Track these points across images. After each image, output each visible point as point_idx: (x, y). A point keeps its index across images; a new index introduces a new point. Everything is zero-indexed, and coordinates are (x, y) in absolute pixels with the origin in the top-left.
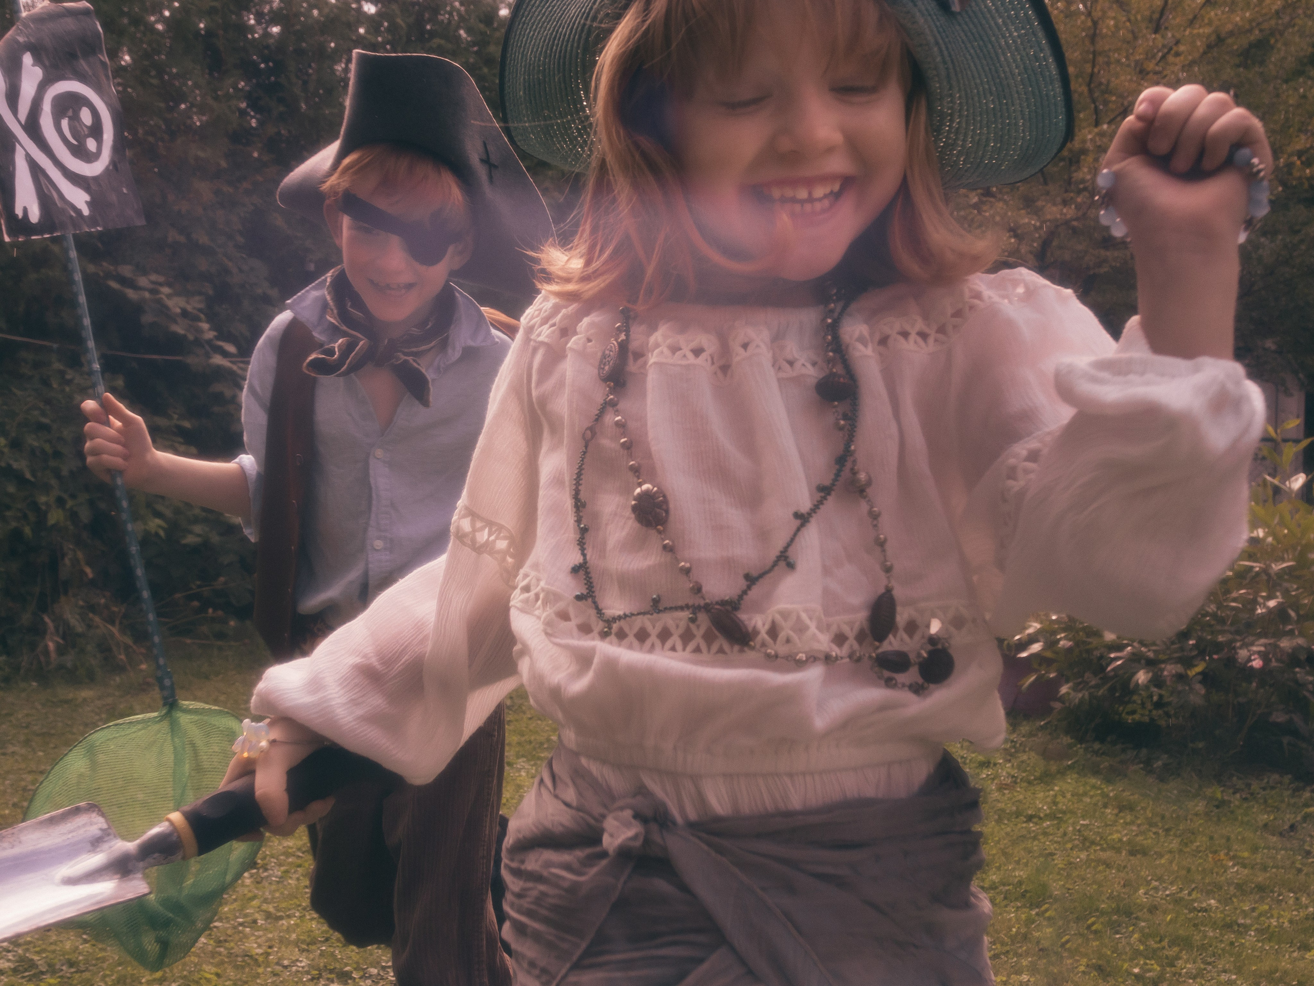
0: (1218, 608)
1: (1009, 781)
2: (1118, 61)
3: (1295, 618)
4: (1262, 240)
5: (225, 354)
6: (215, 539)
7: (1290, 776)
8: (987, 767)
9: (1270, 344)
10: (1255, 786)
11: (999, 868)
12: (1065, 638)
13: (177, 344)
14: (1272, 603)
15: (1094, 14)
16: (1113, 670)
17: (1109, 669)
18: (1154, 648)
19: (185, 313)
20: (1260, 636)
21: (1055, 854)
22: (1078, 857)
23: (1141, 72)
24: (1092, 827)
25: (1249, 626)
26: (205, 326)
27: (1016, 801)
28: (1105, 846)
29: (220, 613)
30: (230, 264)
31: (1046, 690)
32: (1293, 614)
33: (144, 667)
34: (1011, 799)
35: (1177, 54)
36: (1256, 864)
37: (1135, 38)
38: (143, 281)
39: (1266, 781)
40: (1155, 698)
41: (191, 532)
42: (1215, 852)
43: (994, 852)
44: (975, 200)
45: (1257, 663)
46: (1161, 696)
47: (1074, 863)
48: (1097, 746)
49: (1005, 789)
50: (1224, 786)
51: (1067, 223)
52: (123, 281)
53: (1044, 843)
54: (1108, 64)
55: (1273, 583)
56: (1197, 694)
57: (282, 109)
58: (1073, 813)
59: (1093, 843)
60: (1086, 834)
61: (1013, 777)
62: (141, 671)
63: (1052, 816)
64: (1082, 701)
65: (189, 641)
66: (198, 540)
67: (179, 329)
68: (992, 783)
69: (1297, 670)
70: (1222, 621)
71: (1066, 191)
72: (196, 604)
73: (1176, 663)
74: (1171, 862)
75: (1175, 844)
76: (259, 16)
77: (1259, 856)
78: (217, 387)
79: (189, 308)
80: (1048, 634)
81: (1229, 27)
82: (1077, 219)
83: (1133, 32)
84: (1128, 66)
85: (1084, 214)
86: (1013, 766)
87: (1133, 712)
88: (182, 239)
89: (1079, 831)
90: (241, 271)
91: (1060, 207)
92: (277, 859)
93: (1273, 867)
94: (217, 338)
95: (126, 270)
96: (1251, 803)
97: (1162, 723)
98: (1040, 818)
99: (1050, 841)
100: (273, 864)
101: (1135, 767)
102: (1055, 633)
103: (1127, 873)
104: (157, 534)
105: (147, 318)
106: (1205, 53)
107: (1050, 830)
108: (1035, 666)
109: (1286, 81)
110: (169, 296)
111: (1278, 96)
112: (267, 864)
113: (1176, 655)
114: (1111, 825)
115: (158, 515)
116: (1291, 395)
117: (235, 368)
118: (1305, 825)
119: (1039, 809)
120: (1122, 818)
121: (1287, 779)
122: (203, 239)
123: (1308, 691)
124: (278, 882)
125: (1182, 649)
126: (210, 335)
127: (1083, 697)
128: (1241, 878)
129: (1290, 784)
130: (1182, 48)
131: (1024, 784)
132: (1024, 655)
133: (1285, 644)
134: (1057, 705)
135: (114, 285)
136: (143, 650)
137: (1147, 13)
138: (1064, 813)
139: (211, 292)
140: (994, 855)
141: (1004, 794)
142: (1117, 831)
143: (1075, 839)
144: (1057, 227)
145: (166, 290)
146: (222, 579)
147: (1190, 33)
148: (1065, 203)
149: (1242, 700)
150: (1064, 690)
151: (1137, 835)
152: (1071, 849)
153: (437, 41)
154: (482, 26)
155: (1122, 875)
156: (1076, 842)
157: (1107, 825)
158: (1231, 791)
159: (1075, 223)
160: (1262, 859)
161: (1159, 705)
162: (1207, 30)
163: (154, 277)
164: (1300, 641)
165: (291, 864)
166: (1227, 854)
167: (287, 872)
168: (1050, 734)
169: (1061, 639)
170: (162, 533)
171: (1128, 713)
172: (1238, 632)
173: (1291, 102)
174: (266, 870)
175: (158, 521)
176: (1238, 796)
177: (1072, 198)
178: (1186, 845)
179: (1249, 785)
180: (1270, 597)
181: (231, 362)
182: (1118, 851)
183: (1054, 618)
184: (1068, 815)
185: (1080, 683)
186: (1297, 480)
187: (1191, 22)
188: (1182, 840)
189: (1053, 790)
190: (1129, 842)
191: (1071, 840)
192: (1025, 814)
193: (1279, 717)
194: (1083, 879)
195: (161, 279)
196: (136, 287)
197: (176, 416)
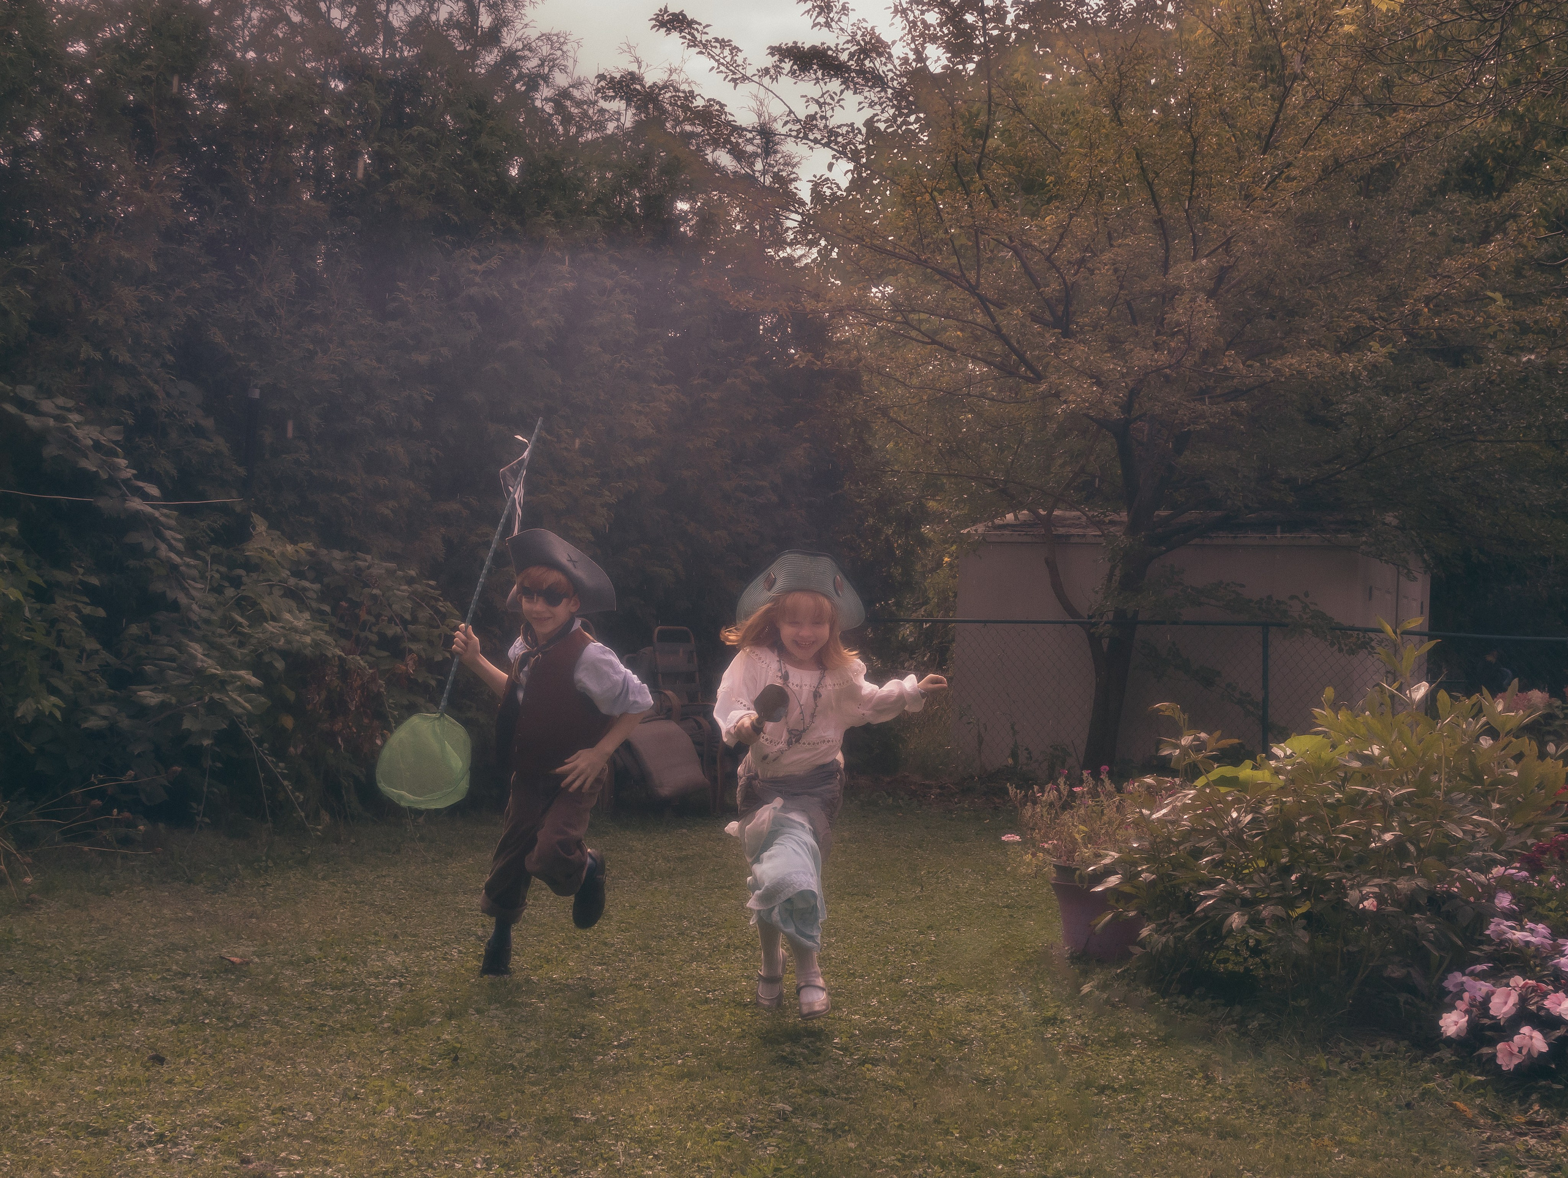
0: (1326, 840)
1: (1078, 1042)
2: (1221, 184)
3: (1415, 854)
4: (1384, 398)
5: (145, 496)
6: (125, 723)
7: (1406, 1042)
8: (1052, 1025)
9: (1390, 518)
10: (1366, 1053)
11: (1064, 1153)
12: (1147, 871)
13: (86, 482)
14: (1388, 837)
15: (1195, 129)
16: (1203, 910)
17: (1198, 909)
18: (1251, 886)
19: (97, 446)
20: (1374, 874)
21: (1131, 1136)
22: (1158, 1140)
23: (1246, 197)
24: (1175, 1102)
25: (1362, 860)
26: (123, 462)
27: (1087, 1068)
28: (1190, 1126)
29: (127, 814)
30: (156, 387)
31: (1126, 931)
32: (1412, 848)
33: (28, 880)
34: (1081, 1065)
35: (1289, 179)
36: (1366, 1151)
37: (1241, 158)
38: (47, 405)
39: (1378, 1048)
40: (1252, 943)
41: (94, 713)
42: (1318, 1136)
43: (1059, 1132)
44: (1053, 340)
45: (1369, 904)
46: (1258, 942)
47: (1153, 1147)
48: (1182, 1000)
49: (1074, 1053)
50: (1330, 1053)
51: (1158, 370)
52: (22, 404)
53: (1119, 1121)
54: (1209, 186)
55: (1389, 811)
56: (1301, 941)
57: (226, 202)
58: (1152, 1083)
59: (1176, 1122)
60: (1167, 1111)
61: (1083, 1037)
62: (25, 884)
63: (1128, 1088)
64: (1166, 945)
65: (86, 849)
66: (103, 723)
67: (89, 464)
68: (1058, 1045)
69: (1416, 915)
70: (1331, 854)
71: (1158, 333)
72: (97, 802)
73: (1277, 904)
74: (1267, 1148)
75: (1271, 1126)
76: (202, 88)
77: (1369, 1142)
78: (133, 537)
79: (103, 440)
80: (1127, 866)
81: (1348, 151)
82: (1169, 367)
83: (1238, 150)
84: (1232, 188)
85: (1178, 362)
86: (1083, 1024)
87: (1226, 961)
88: (98, 356)
89: (1160, 1107)
90: (168, 395)
91: (1151, 351)
92: (190, 1132)
93: (1385, 1156)
94: (137, 477)
95: (26, 392)
96: (1361, 1075)
97: (1261, 973)
98: (1115, 1090)
99: (1125, 1119)
100: (184, 1137)
101: (1228, 1028)
102: (1135, 864)
103: (1215, 1160)
104: (51, 713)
105: (50, 451)
106: (1320, 179)
107: (1126, 1105)
108: (1112, 902)
109: (1413, 213)
110: (78, 425)
111: (1403, 231)
112: (177, 1137)
113: (1276, 895)
114: (1196, 1100)
115: (54, 691)
116: (1415, 579)
117: (157, 514)
118: (1423, 1104)
119: (1114, 1079)
120: (1211, 1091)
121: (1403, 1045)
122: (124, 357)
123: (1430, 941)
124: (191, 1161)
125: (1283, 888)
126: (129, 473)
127: (1167, 941)
128: (1347, 1170)
129: (1406, 1052)
130: (1295, 172)
131: (1097, 1047)
132: (1099, 889)
133: (1403, 885)
134: (1137, 950)
135: (10, 408)
136: (29, 860)
137: (1255, 129)
138: (1143, 1083)
139: (131, 421)
140: (1059, 1136)
141: (1072, 1059)
142: (1205, 1108)
143: (1155, 1116)
144: (1147, 374)
145: (75, 417)
146: (131, 773)
147: (1304, 156)
148: (1157, 347)
149: (1352, 948)
150: (1145, 932)
151: (1227, 1113)
152: (1150, 1129)
153: (417, 129)
154: (473, 113)
155: (1209, 1163)
156: (1157, 1121)
157: (1192, 1100)
158: (1338, 1060)
159: (1168, 371)
160: (1373, 1145)
161: (1255, 951)
162: (1324, 153)
163: (61, 401)
164: (1420, 882)
165: (206, 1137)
166: (1332, 1139)
167: (200, 1147)
168: (1128, 985)
169: (1143, 871)
170: (58, 715)
171: (1219, 961)
172: (1349, 868)
173: (1419, 239)
174: (176, 1145)
175: (53, 699)
176: (1346, 1065)
177: (1164, 342)
178: (1285, 1127)
179: (1358, 1053)
180: (1386, 829)
181: (152, 506)
182: (1205, 1132)
183: (1135, 845)
184: (1148, 1087)
185: (1164, 924)
186: (1418, 689)
187: (1305, 143)
188: (1280, 1120)
189: (1130, 1055)
190: (1218, 1122)
191: (1150, 1119)
192: (1096, 1085)
193: (1395, 972)
194: (1163, 1168)
195: (71, 404)
196: (38, 413)
197: (81, 571)
